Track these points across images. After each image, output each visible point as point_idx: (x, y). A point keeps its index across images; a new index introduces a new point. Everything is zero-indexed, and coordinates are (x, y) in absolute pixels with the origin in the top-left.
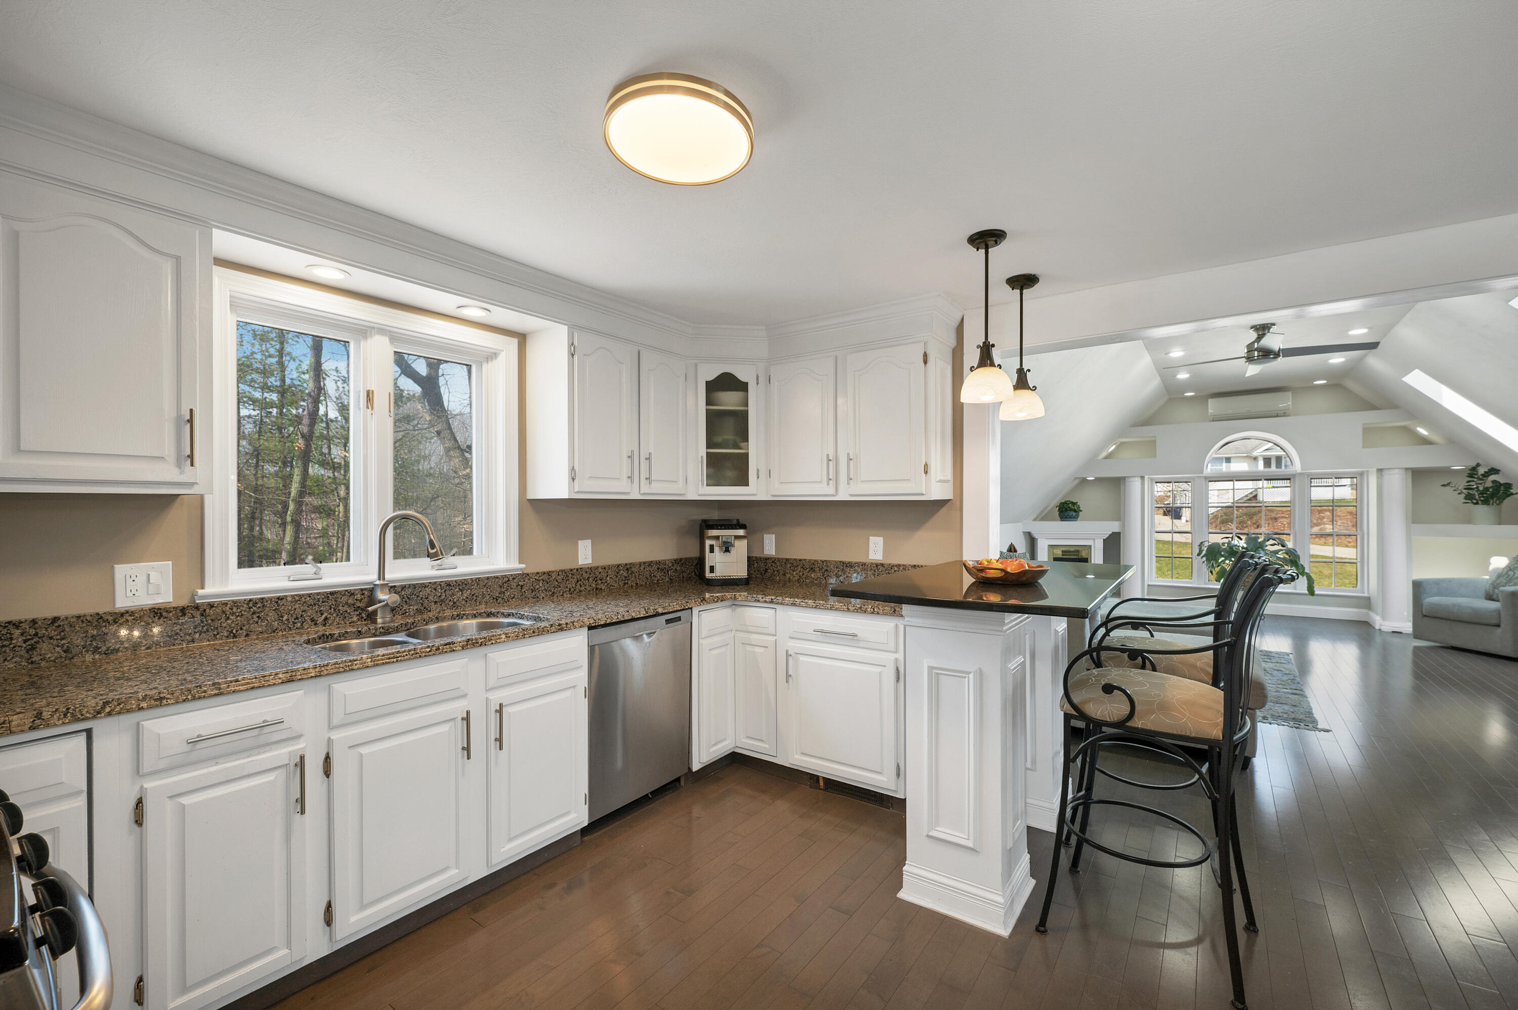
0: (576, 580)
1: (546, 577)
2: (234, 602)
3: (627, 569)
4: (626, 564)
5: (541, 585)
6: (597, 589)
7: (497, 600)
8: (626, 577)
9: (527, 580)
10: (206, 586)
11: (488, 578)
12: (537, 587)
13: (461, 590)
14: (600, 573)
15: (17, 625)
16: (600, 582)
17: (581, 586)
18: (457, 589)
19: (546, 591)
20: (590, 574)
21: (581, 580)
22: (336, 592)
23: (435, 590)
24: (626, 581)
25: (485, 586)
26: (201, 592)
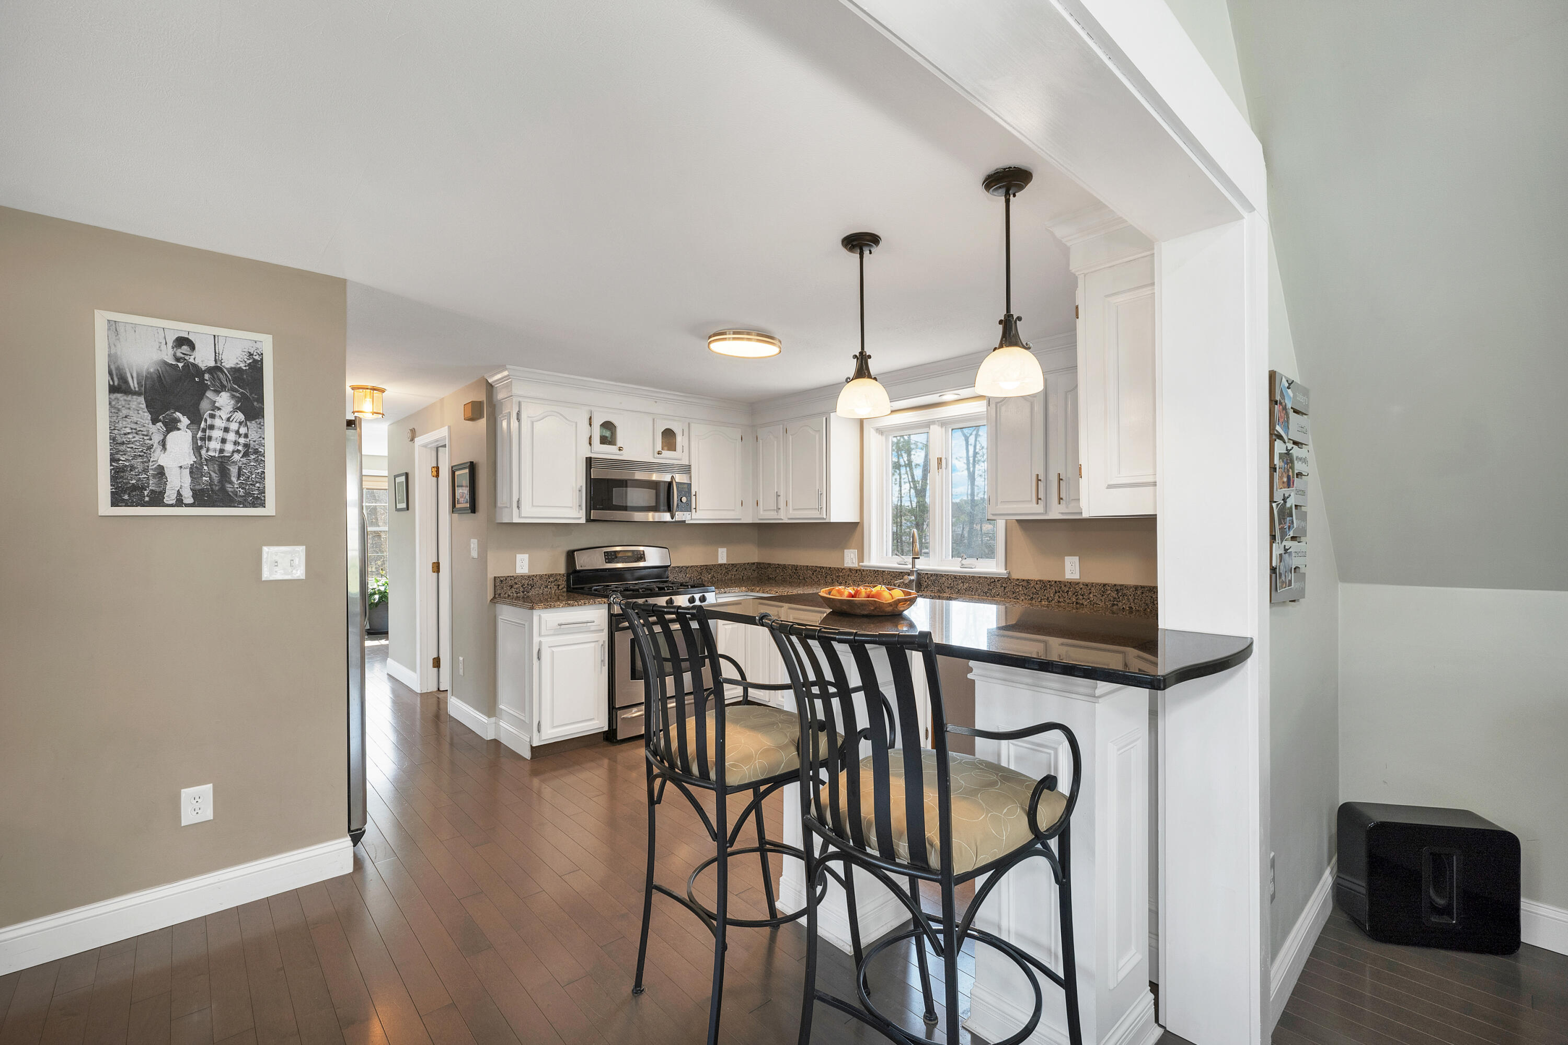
0: (1054, 590)
1: (1025, 584)
2: (870, 570)
3: (1117, 590)
4: (1115, 585)
5: (1020, 589)
6: (1077, 603)
7: (986, 594)
8: (1114, 598)
9: (1009, 584)
10: (865, 560)
11: (980, 577)
12: (1018, 590)
13: (963, 583)
14: (1081, 589)
15: (823, 568)
16: (1081, 597)
17: (1059, 597)
18: (960, 582)
19: (1025, 595)
20: (1070, 588)
21: (1059, 592)
22: (903, 572)
23: (948, 579)
24: (1115, 603)
25: (978, 582)
26: (861, 564)
